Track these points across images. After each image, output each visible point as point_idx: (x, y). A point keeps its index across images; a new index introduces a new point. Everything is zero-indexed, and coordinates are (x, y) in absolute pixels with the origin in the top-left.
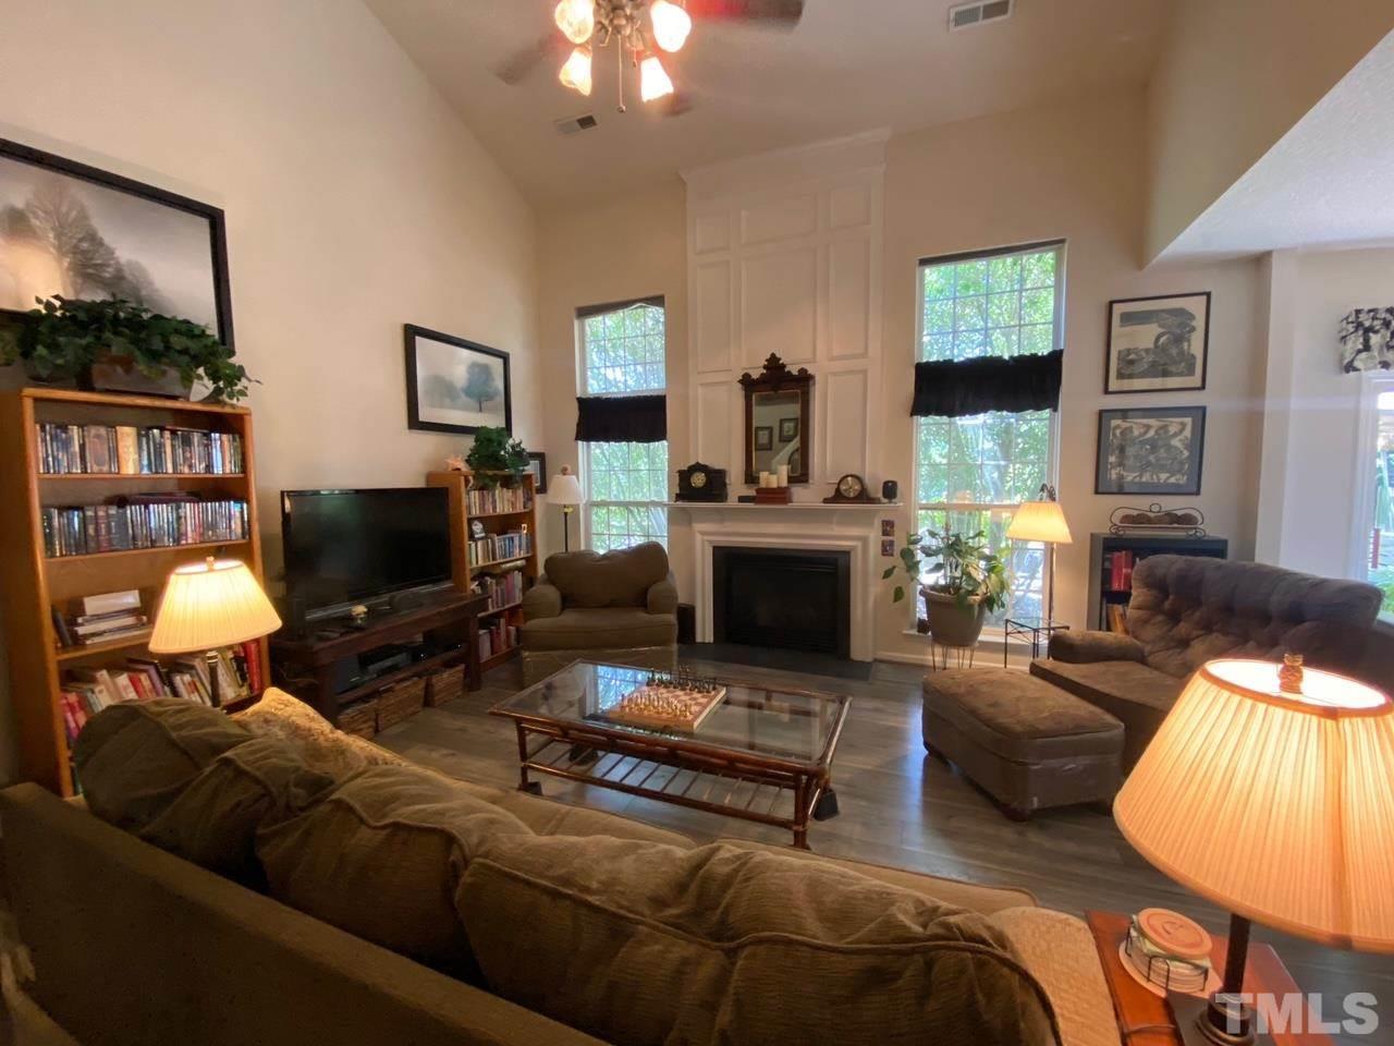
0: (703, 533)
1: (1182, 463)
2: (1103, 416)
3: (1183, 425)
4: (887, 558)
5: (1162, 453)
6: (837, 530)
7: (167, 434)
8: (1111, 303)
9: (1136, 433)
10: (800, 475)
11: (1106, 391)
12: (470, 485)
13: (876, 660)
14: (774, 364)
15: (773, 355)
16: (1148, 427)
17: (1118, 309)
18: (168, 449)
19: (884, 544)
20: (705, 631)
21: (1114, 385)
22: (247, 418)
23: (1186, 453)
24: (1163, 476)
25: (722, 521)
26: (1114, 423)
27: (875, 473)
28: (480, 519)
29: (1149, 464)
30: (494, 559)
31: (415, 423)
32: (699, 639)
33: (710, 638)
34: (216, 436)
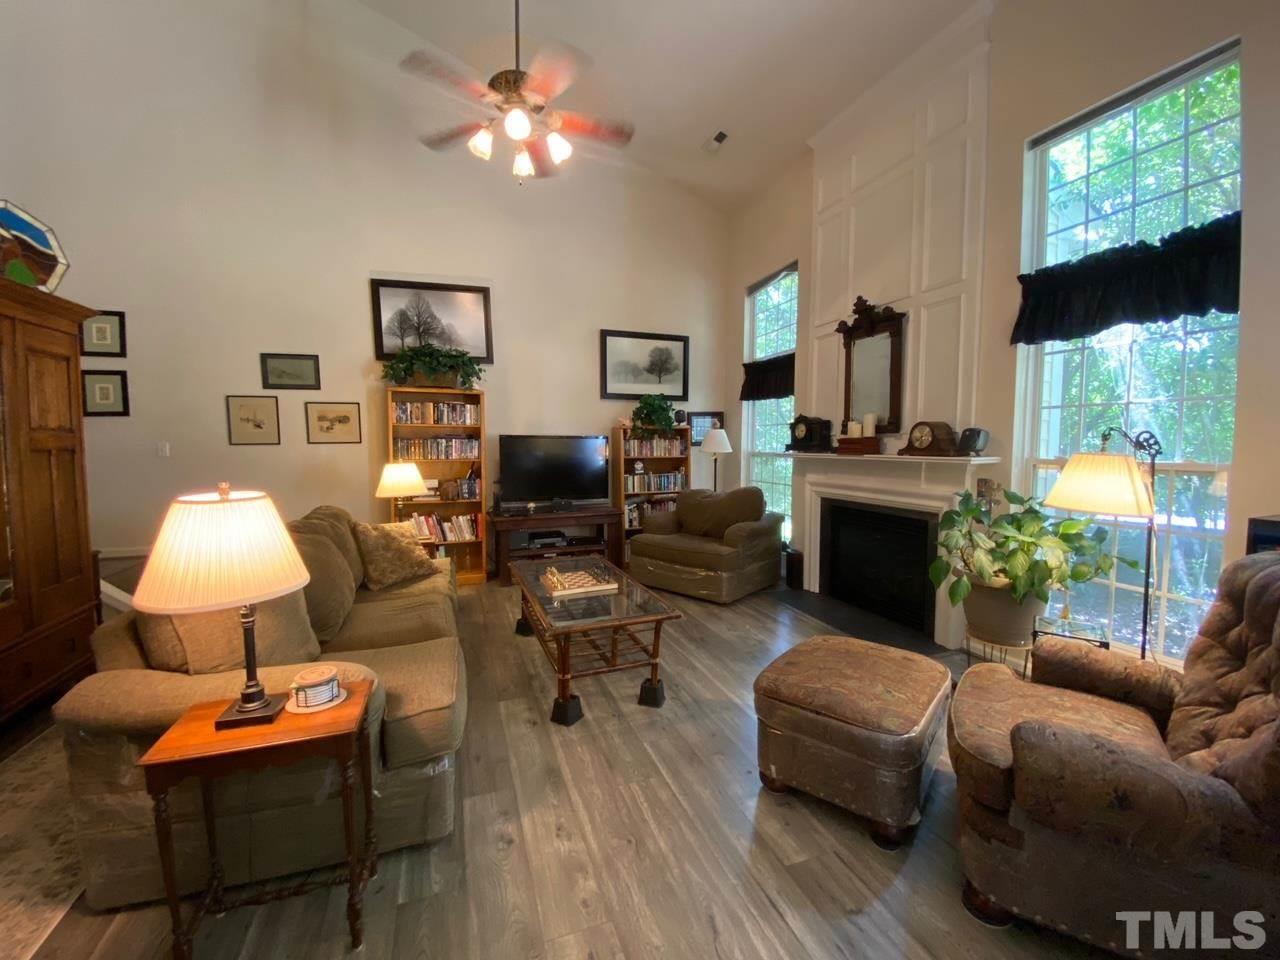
0: (813, 484)
6: (924, 487)
7: (446, 406)
10: (893, 424)
12: (629, 435)
14: (861, 307)
15: (860, 298)
18: (446, 413)
20: (812, 581)
22: (481, 397)
25: (826, 472)
28: (642, 460)
30: (649, 490)
31: (605, 394)
32: (806, 587)
33: (816, 589)
34: (468, 406)
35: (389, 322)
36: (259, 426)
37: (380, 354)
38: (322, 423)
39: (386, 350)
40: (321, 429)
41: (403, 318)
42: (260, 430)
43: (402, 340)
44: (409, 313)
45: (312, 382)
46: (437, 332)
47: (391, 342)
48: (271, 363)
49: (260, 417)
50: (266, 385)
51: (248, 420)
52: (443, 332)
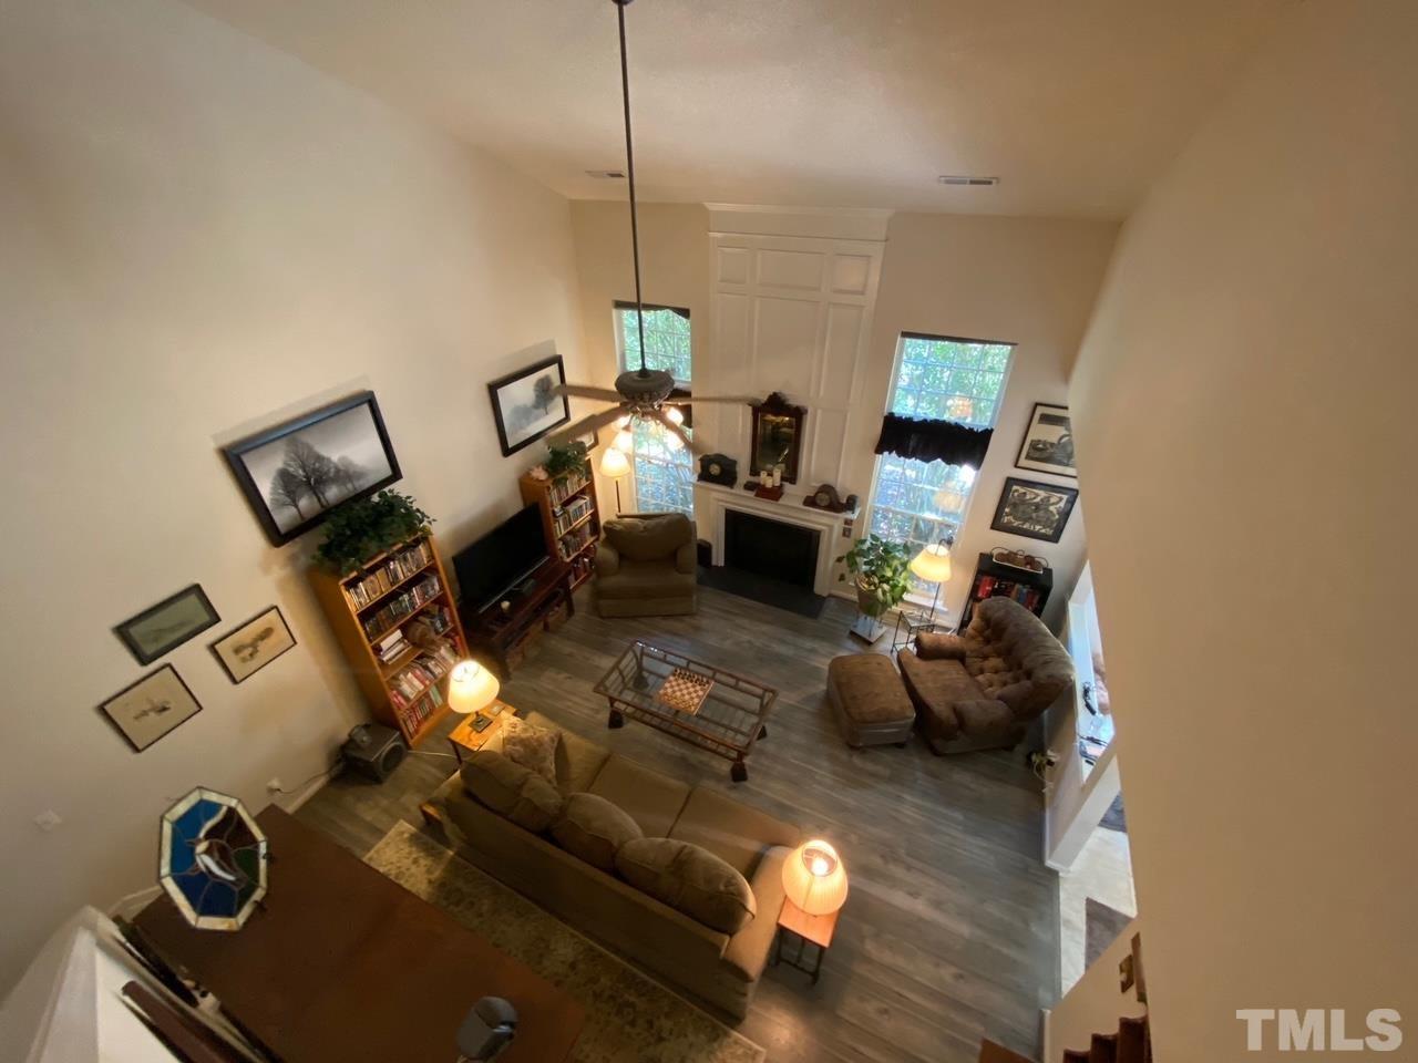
1: (1052, 522)
2: (1010, 482)
3: (1061, 499)
4: (846, 538)
5: (1041, 513)
8: (1037, 404)
9: (1028, 497)
10: (791, 476)
11: (1016, 466)
13: (830, 596)
14: (777, 397)
15: (772, 393)
16: (1037, 495)
17: (1040, 410)
18: (398, 568)
19: (845, 530)
20: (718, 558)
21: (1023, 462)
23: (1057, 517)
24: (1038, 528)
26: (1015, 487)
27: (844, 484)
29: (1031, 518)
31: (506, 451)
32: (714, 563)
33: (721, 563)
35: (272, 494)
36: (164, 709)
37: (276, 536)
38: (242, 655)
39: (283, 530)
40: (244, 660)
41: (285, 479)
42: (167, 713)
43: (296, 506)
44: (291, 469)
45: (206, 618)
46: (332, 475)
47: (283, 517)
48: (134, 631)
49: (158, 700)
50: (144, 660)
51: (145, 713)
52: (338, 471)
